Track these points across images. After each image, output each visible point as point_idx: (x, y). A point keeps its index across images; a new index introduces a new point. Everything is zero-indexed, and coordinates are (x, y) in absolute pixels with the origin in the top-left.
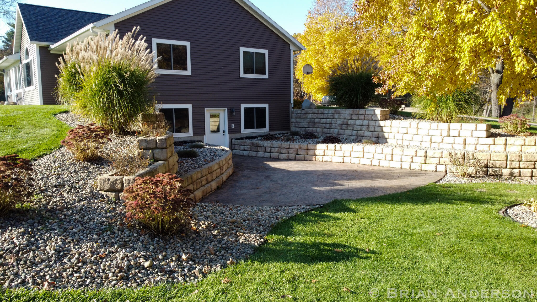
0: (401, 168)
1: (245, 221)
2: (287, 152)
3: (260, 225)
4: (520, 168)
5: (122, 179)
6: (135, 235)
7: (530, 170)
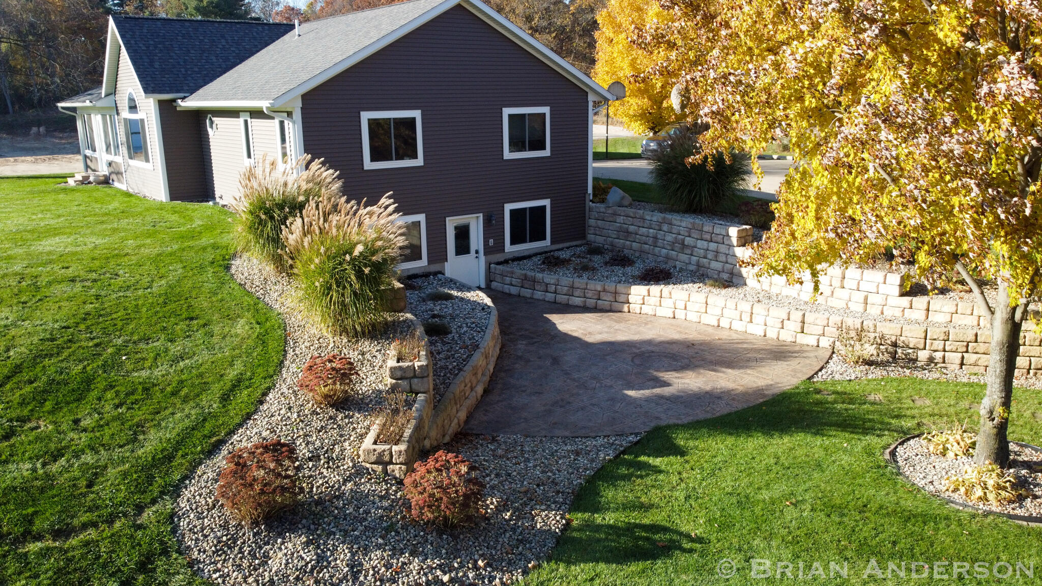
0: (765, 336)
1: (538, 485)
2: (582, 295)
3: (558, 492)
4: (944, 351)
5: (390, 449)
6: (422, 533)
7: (960, 355)
